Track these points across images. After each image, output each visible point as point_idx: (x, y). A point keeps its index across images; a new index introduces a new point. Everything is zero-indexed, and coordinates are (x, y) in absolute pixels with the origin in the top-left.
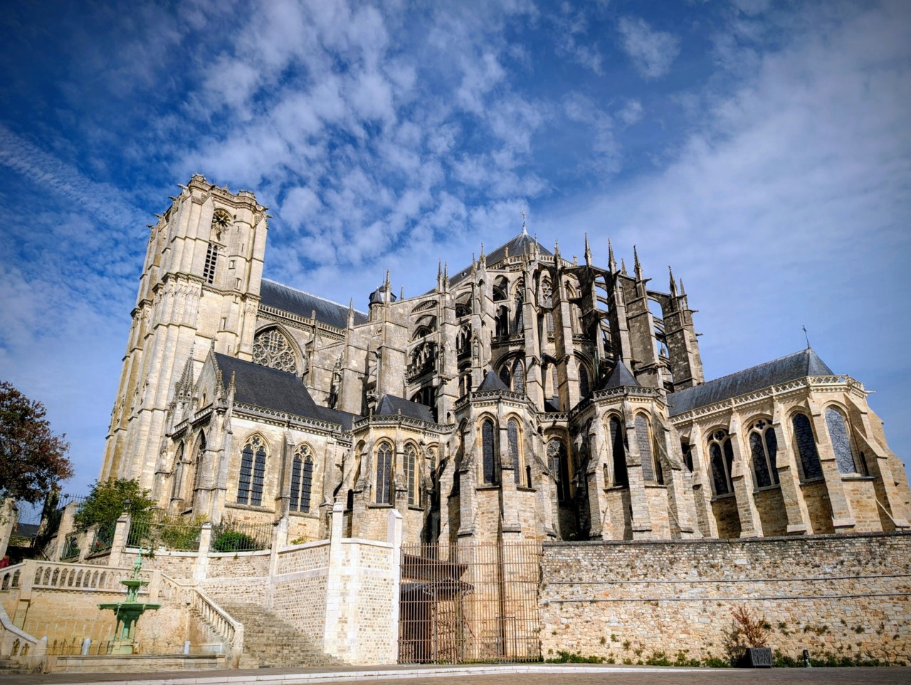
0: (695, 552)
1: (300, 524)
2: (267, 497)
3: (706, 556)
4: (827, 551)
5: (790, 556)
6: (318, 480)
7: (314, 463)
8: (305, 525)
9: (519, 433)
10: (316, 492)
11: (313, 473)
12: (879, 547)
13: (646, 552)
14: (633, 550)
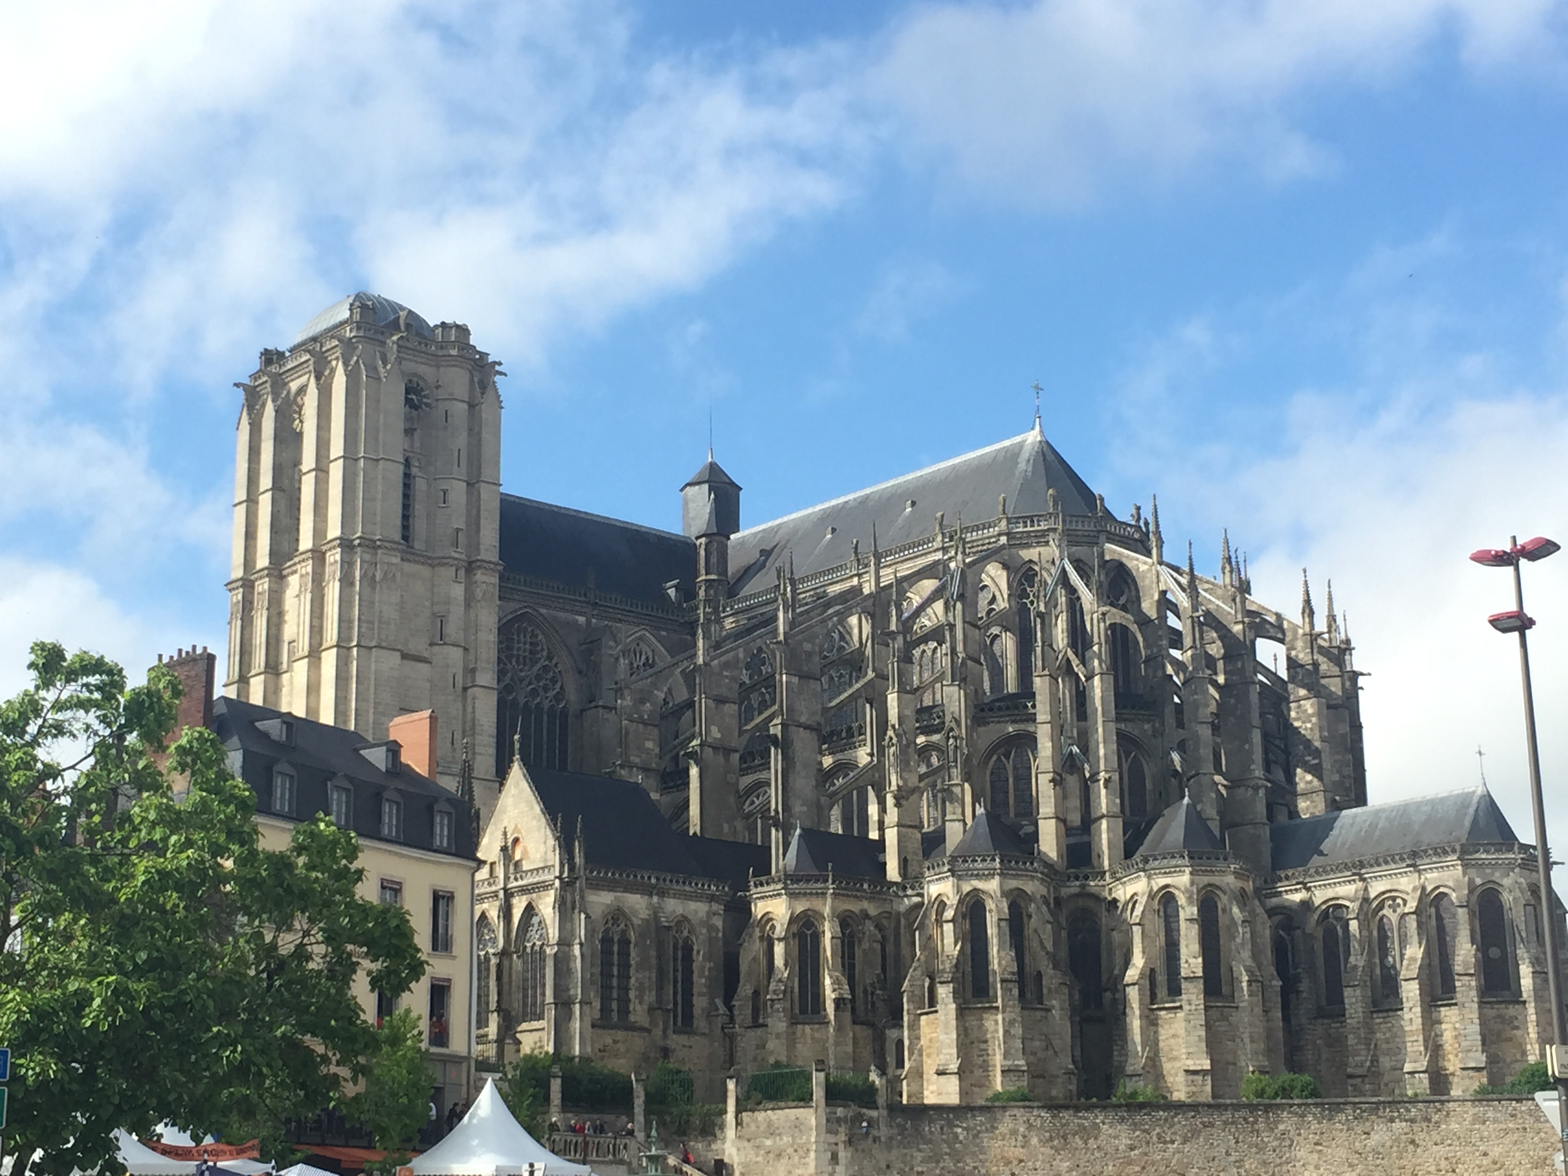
0: (1233, 1117)
1: (684, 1046)
2: (638, 1007)
3: (1245, 1119)
4: (1379, 1117)
5: (1340, 1122)
6: (702, 975)
7: (695, 948)
8: (691, 1047)
9: (1025, 920)
10: (700, 994)
11: (695, 964)
12: (1436, 1113)
13: (1176, 1114)
14: (1161, 1113)
